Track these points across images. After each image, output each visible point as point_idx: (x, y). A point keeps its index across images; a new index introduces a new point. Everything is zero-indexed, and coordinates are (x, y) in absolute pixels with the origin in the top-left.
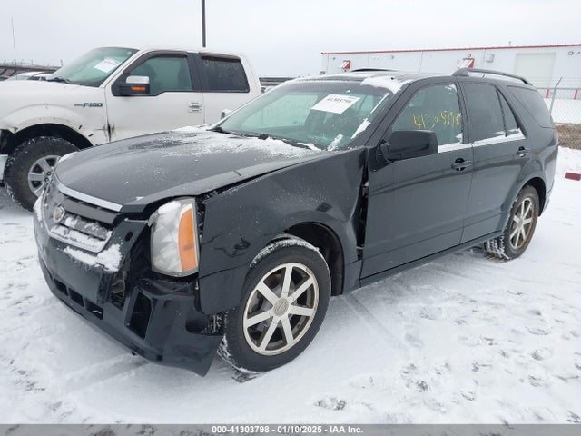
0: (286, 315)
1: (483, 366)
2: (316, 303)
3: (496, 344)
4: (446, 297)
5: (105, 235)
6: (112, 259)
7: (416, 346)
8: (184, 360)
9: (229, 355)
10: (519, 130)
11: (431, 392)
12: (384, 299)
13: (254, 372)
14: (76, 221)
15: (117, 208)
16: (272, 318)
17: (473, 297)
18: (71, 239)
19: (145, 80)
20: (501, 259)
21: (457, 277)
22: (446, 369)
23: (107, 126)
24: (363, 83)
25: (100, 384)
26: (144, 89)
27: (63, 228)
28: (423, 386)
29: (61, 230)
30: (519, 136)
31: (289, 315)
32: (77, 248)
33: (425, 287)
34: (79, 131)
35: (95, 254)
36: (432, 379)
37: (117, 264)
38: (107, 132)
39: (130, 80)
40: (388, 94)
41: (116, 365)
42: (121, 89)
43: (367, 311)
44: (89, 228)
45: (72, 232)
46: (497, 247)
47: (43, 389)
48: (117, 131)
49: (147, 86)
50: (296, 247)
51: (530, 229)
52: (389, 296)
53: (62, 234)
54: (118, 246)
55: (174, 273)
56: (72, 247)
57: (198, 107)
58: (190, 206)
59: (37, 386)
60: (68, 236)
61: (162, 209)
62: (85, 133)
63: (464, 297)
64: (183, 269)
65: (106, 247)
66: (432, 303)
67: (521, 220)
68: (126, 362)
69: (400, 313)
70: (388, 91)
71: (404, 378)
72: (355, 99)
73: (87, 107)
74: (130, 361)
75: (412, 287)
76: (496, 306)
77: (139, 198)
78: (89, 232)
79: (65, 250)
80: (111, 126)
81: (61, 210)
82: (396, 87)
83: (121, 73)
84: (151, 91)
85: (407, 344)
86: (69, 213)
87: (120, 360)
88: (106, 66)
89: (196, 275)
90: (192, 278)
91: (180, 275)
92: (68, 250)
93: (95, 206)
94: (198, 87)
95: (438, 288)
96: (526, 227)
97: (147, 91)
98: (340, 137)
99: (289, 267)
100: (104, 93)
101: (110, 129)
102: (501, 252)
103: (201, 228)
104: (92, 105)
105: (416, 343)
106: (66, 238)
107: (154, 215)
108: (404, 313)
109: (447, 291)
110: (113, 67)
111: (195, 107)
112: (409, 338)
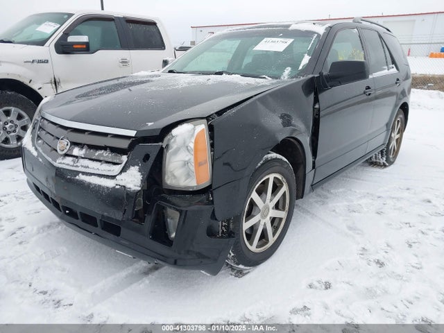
0: (268, 218)
1: (414, 243)
2: (287, 207)
3: (414, 226)
4: (359, 196)
5: (120, 159)
6: (132, 179)
7: (358, 234)
8: (202, 262)
9: (232, 254)
10: (394, 66)
11: (389, 267)
12: (317, 202)
13: (249, 268)
14: (84, 150)
15: (132, 133)
16: (260, 221)
17: (378, 194)
18: (82, 166)
19: (85, 39)
20: (382, 166)
21: (358, 181)
22: (389, 248)
23: (53, 80)
24: (290, 28)
25: (122, 293)
26: (85, 46)
27: (71, 159)
28: (380, 264)
29: (69, 160)
30: (394, 70)
31: (270, 218)
32: (91, 174)
33: (341, 190)
34: (30, 85)
35: (113, 177)
36: (384, 258)
37: (139, 183)
38: (54, 85)
39: (71, 39)
40: (316, 35)
41: (127, 277)
42: (64, 48)
43: (309, 212)
44: (102, 155)
45: (81, 160)
46: (380, 157)
47: (71, 305)
48: (62, 85)
49: (87, 44)
50: (276, 159)
51: (399, 141)
52: (319, 199)
53: (72, 163)
54: (137, 168)
55: (189, 187)
56: (84, 173)
57: (126, 62)
58: (202, 127)
59: (62, 303)
60: (78, 164)
61: (175, 132)
62: (35, 86)
63: (372, 195)
64: (197, 183)
65: (124, 170)
66: (352, 202)
67: (395, 136)
68: (134, 272)
69: (334, 211)
70: (315, 33)
71: (363, 258)
72: (290, 41)
73: (35, 63)
74: (137, 271)
75: (332, 191)
76: (398, 199)
77: (150, 124)
78: (102, 159)
79: (77, 177)
80: (57, 80)
81: (65, 142)
82: (321, 30)
83: (61, 34)
84: (91, 49)
85: (350, 232)
86: (74, 144)
87: (130, 271)
88: (47, 28)
89: (210, 187)
90: (206, 190)
91: (195, 189)
92: (81, 177)
93: (106, 135)
94: (125, 46)
95: (350, 190)
96: (397, 140)
97: (86, 49)
98: (289, 69)
99: (271, 177)
100: (48, 51)
101: (56, 83)
102: (383, 160)
103: (212, 145)
104: (40, 62)
105: (357, 232)
106: (77, 166)
107: (168, 137)
108: (337, 211)
109: (358, 191)
110: (53, 29)
111: (124, 62)
112: (350, 228)
